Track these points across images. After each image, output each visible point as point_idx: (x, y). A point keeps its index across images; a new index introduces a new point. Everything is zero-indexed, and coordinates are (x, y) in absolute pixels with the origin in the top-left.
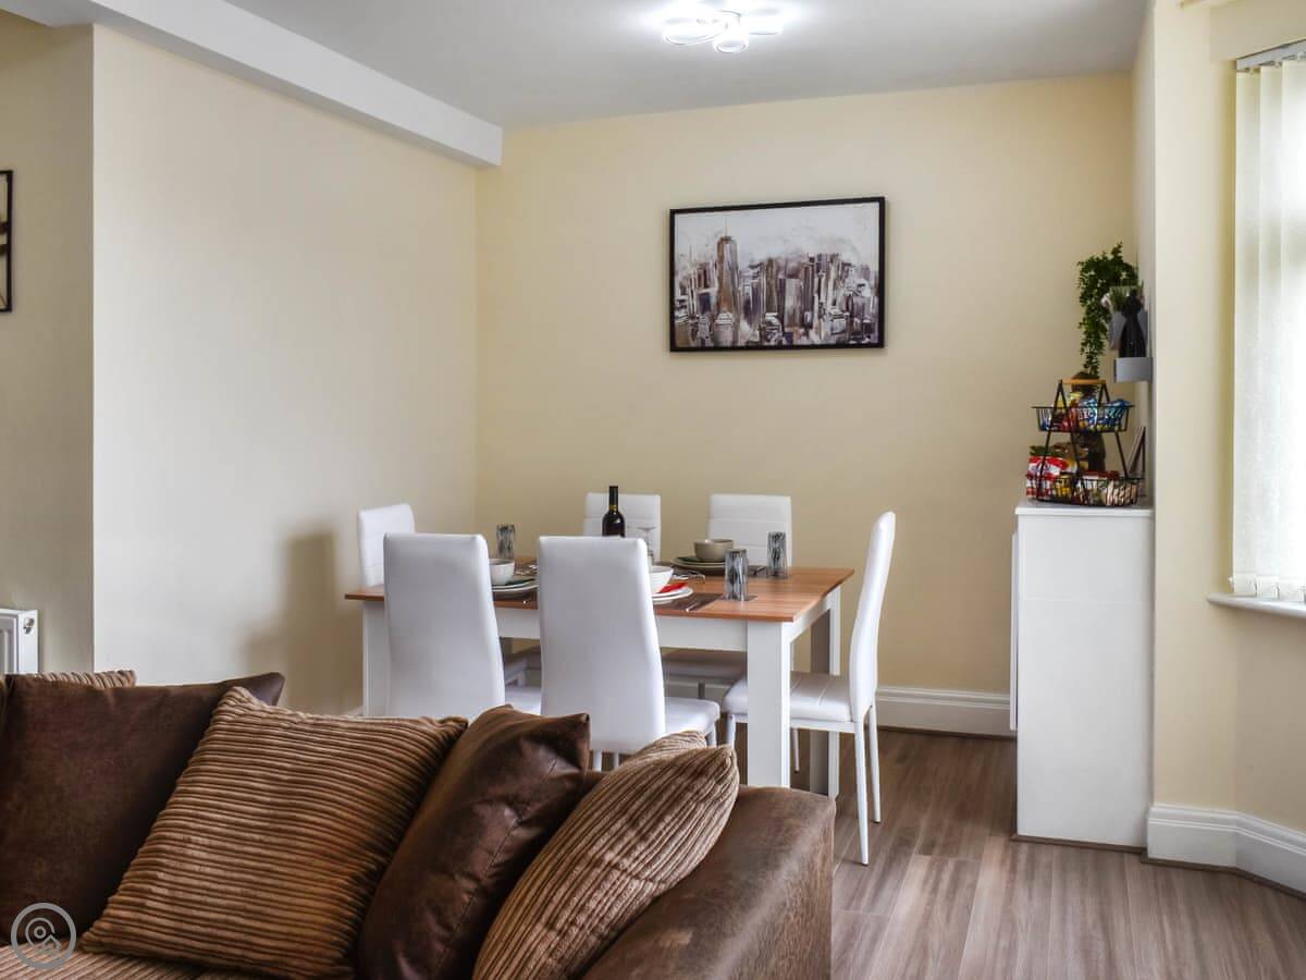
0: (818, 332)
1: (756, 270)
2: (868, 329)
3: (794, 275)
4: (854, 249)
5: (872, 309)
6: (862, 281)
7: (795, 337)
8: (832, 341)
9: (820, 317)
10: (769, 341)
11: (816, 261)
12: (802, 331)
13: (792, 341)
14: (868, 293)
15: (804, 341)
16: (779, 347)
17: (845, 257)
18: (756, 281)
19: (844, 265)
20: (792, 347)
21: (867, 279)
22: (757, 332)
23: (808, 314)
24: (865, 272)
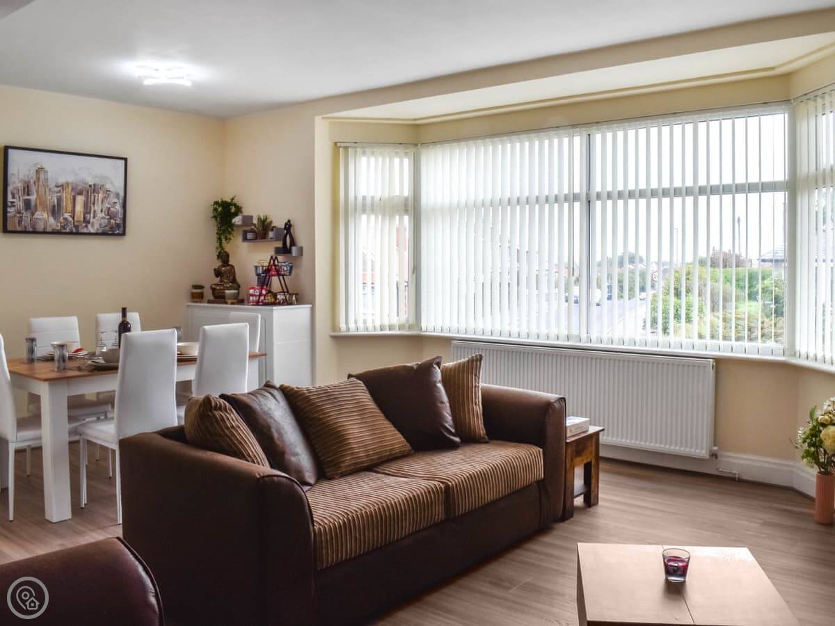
0: (93, 226)
1: (59, 189)
2: (118, 226)
3: (80, 193)
4: (112, 183)
5: (120, 215)
6: (116, 200)
7: (80, 228)
8: (100, 231)
9: (94, 218)
10: (65, 229)
11: (93, 187)
12: (84, 224)
13: (78, 230)
14: (118, 207)
15: (85, 230)
16: (71, 233)
17: (108, 186)
18: (60, 194)
19: (107, 191)
20: (78, 233)
21: (118, 199)
22: (59, 225)
23: (88, 216)
24: (117, 195)
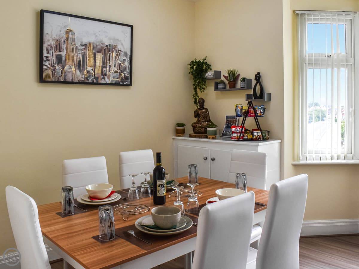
0: (108, 78)
1: (83, 47)
2: (127, 78)
3: (99, 52)
4: (122, 45)
5: (128, 70)
6: (125, 58)
7: (99, 79)
8: (114, 82)
9: (109, 71)
10: (88, 80)
11: (108, 47)
12: (102, 76)
13: (98, 81)
14: (127, 63)
15: (103, 81)
16: (92, 83)
17: (119, 47)
18: (84, 52)
19: (119, 50)
20: (98, 84)
21: (127, 57)
22: (84, 76)
23: (105, 69)
24: (126, 54)
